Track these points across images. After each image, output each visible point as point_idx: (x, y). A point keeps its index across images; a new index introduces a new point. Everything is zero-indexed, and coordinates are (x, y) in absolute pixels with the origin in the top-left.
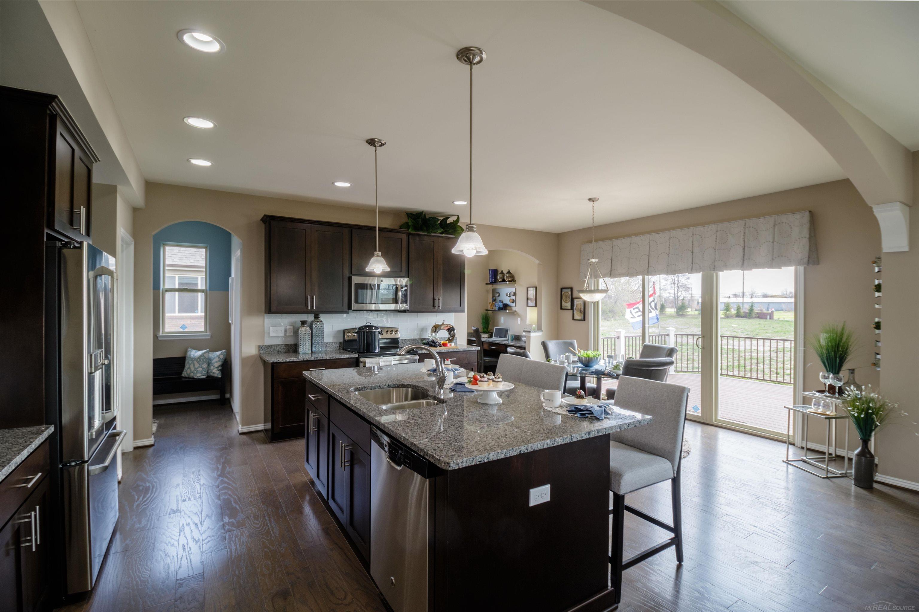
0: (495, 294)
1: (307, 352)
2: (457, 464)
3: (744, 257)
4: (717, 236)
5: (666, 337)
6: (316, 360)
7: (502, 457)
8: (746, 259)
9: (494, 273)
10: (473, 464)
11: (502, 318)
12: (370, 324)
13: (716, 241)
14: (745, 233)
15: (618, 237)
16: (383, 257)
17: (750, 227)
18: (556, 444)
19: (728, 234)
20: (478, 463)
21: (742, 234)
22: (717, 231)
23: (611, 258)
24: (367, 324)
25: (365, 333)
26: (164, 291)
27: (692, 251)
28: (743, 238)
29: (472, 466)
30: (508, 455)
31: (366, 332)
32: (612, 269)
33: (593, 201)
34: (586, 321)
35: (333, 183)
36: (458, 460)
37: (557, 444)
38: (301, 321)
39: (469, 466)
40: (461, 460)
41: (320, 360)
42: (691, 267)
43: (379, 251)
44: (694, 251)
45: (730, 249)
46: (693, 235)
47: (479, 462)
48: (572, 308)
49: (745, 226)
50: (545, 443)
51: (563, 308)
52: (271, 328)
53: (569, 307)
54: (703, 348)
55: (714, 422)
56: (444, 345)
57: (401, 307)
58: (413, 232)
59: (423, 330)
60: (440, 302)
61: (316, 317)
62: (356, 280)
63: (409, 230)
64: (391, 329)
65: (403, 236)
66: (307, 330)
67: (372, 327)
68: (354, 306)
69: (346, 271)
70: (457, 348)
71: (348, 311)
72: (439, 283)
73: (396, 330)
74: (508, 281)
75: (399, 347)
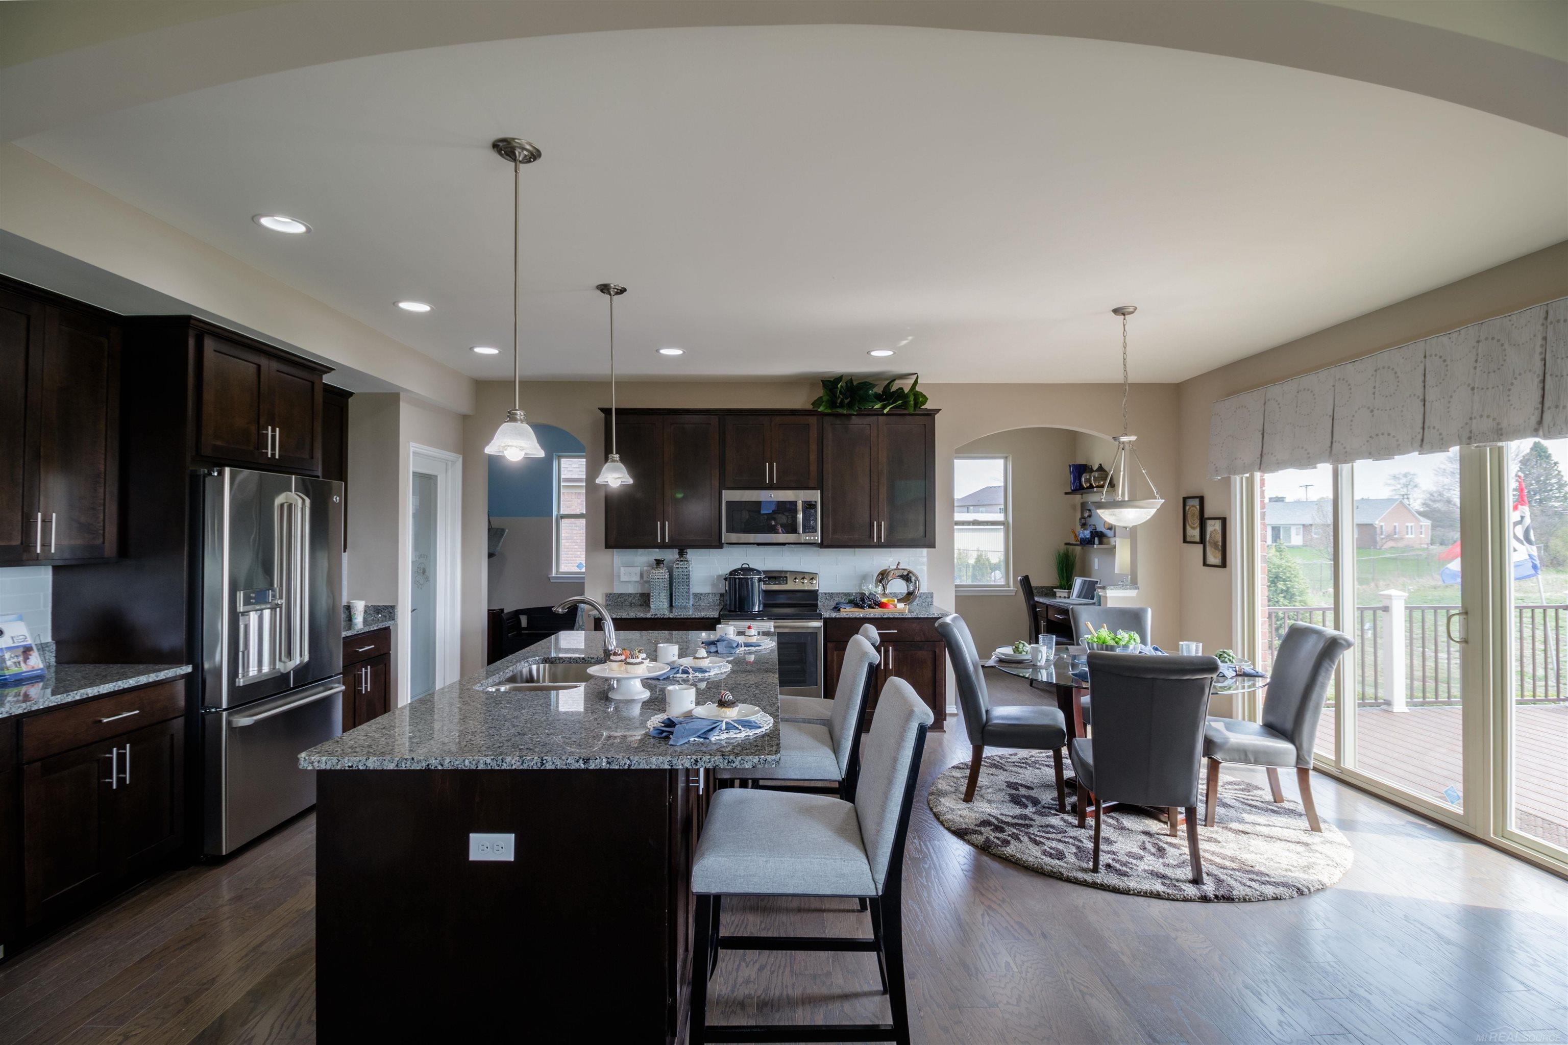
0: (1086, 514)
1: (661, 606)
2: (309, 763)
3: (1542, 403)
4: (1477, 355)
5: (1379, 613)
6: (654, 619)
7: (392, 768)
8: (1549, 408)
9: (1080, 470)
10: (338, 767)
11: (1096, 560)
12: (747, 566)
13: (1475, 368)
14: (1545, 339)
15: (1275, 381)
16: (622, 462)
17: (1558, 321)
18: (504, 767)
19: (1506, 346)
20: (347, 768)
21: (1539, 341)
22: (1478, 342)
23: (1261, 429)
24: (744, 566)
25: (737, 580)
26: (559, 517)
27: (1422, 397)
28: (1541, 353)
29: (335, 770)
30: (404, 766)
31: (738, 578)
32: (1265, 451)
33: (1124, 314)
34: (1227, 568)
35: (657, 351)
36: (313, 758)
37: (508, 768)
38: (655, 560)
39: (330, 770)
40: (318, 759)
41: (661, 618)
42: (1419, 437)
43: (616, 453)
44: (1427, 398)
45: (1512, 384)
46: (1425, 357)
47: (349, 767)
48: (1202, 541)
49: (1546, 318)
50: (481, 761)
51: (1188, 539)
52: (621, 568)
53: (1197, 539)
54: (1465, 641)
55: (1492, 837)
56: (882, 605)
57: (807, 538)
58: (829, 411)
59: (864, 578)
60: (882, 529)
61: (682, 553)
62: (730, 495)
63: (821, 409)
64: (803, 575)
65: (813, 420)
66: (663, 573)
67: (749, 570)
68: (726, 536)
69: (716, 483)
70: (902, 613)
71: (719, 545)
72: (881, 496)
73: (813, 577)
74: (1097, 487)
75: (816, 606)
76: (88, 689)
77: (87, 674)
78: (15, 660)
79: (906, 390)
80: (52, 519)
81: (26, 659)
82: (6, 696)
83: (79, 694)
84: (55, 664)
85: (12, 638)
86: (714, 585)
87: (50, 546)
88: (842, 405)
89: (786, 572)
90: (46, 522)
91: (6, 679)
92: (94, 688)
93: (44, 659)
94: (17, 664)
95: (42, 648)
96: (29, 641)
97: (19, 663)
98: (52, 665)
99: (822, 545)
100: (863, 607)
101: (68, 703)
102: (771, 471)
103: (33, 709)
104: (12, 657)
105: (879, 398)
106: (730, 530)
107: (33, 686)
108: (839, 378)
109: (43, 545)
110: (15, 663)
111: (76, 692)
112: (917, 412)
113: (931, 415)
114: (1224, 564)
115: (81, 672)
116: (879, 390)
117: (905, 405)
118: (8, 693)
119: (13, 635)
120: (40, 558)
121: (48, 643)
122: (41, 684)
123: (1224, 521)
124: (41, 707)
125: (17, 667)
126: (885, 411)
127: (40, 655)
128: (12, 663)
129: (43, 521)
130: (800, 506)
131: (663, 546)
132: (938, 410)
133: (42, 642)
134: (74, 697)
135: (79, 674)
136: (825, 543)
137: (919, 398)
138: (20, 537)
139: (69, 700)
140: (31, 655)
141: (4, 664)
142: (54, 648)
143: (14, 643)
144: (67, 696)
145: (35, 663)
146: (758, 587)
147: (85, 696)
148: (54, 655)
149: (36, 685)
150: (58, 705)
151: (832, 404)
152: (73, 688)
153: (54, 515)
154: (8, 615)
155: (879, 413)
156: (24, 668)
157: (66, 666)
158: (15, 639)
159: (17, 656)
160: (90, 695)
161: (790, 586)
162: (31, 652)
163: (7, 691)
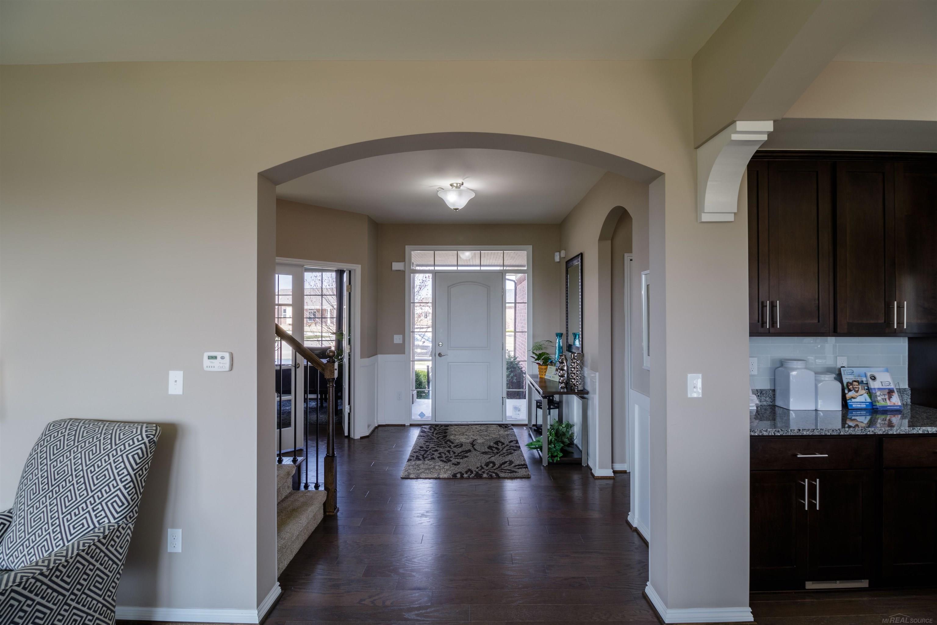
76: (929, 428)
77: (930, 415)
78: (883, 397)
80: (904, 306)
81: (890, 398)
82: (878, 419)
83: (921, 430)
84: (910, 404)
85: (881, 382)
87: (904, 324)
90: (900, 307)
91: (877, 408)
92: (933, 428)
93: (902, 400)
94: (884, 400)
95: (901, 392)
96: (892, 386)
97: (885, 399)
98: (909, 404)
101: (913, 434)
103: (889, 433)
104: (881, 395)
107: (894, 416)
109: (898, 323)
110: (883, 399)
111: (919, 428)
115: (926, 413)
118: (879, 418)
119: (882, 381)
120: (897, 332)
121: (906, 389)
122: (900, 416)
124: (895, 433)
125: (884, 402)
127: (899, 396)
128: (881, 399)
129: (898, 307)
133: (900, 388)
134: (918, 431)
135: (925, 414)
138: (884, 318)
139: (915, 433)
140: (893, 395)
141: (876, 399)
142: (910, 393)
143: (882, 386)
144: (913, 429)
145: (896, 401)
147: (926, 432)
148: (910, 397)
149: (896, 416)
150: (906, 434)
152: (918, 424)
153: (905, 302)
154: (880, 367)
156: (888, 403)
157: (917, 406)
158: (883, 383)
159: (884, 395)
160: (930, 432)
162: (893, 394)
163: (878, 416)
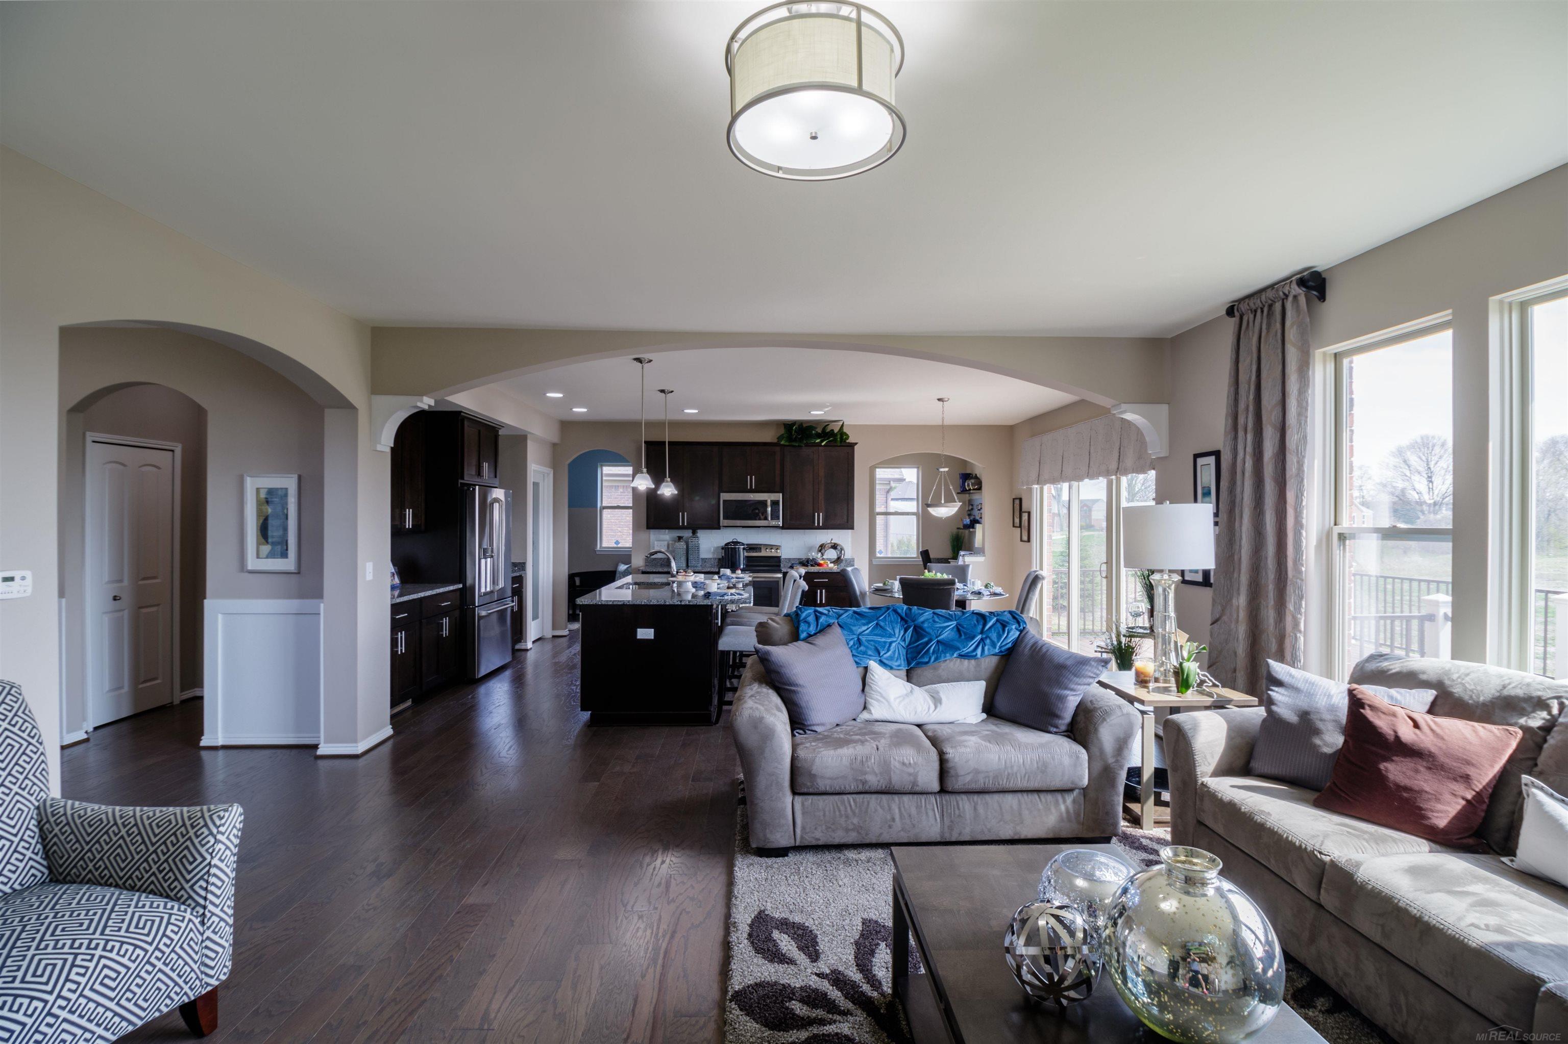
0: (970, 508)
7: (611, 604)
9: (965, 477)
10: (592, 603)
12: (736, 540)
18: (651, 603)
23: (1039, 460)
24: (734, 540)
26: (602, 506)
28: (1120, 435)
29: (590, 605)
30: (615, 603)
31: (730, 548)
32: (1040, 473)
33: (943, 401)
34: (1033, 542)
35: (683, 411)
37: (653, 604)
38: (677, 536)
39: (588, 605)
42: (1087, 471)
44: (1090, 451)
48: (1021, 525)
51: (1015, 525)
52: (656, 541)
53: (1019, 525)
56: (819, 565)
57: (774, 523)
58: (787, 444)
59: (810, 549)
60: (820, 518)
61: (694, 533)
62: (725, 496)
63: (783, 442)
64: (771, 547)
65: (778, 449)
66: (682, 545)
67: (736, 543)
68: (723, 522)
69: (716, 489)
70: (831, 569)
71: (718, 527)
72: (820, 498)
73: (778, 548)
74: (974, 489)
75: (779, 566)
79: (836, 431)
86: (714, 553)
88: (795, 440)
89: (761, 545)
99: (783, 528)
100: (807, 566)
102: (751, 481)
105: (818, 436)
106: (725, 518)
108: (794, 423)
109: (408, 524)
112: (843, 444)
113: (852, 445)
114: (1029, 540)
116: (819, 430)
117: (835, 440)
123: (1029, 513)
126: (823, 444)
130: (769, 503)
131: (683, 528)
132: (856, 444)
136: (785, 526)
137: (842, 435)
138: (399, 520)
146: (743, 554)
151: (790, 439)
155: (819, 445)
161: (763, 553)
